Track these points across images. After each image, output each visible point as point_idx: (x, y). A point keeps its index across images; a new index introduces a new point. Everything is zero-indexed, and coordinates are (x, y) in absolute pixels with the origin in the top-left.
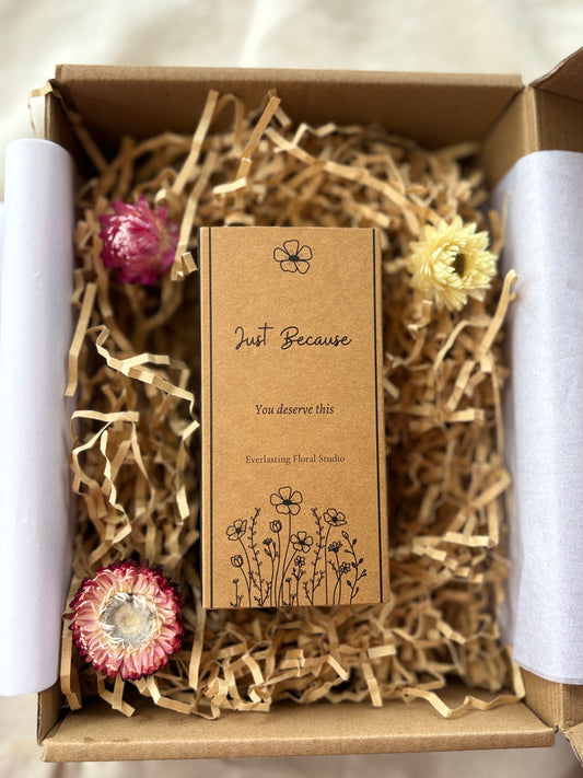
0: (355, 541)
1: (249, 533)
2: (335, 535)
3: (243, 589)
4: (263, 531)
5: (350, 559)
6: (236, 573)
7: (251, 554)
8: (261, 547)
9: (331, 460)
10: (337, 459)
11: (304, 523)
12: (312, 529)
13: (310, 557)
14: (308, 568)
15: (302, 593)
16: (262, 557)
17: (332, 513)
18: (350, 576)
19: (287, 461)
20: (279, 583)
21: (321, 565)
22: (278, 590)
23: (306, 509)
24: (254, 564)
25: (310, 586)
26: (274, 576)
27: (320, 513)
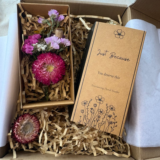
0: (116, 116)
1: (87, 105)
2: (111, 113)
3: (82, 119)
4: (91, 106)
5: (113, 121)
6: (81, 114)
7: (86, 110)
8: (90, 110)
9: (115, 92)
10: (117, 92)
11: (103, 107)
12: (105, 109)
13: (102, 117)
14: (101, 119)
15: (97, 125)
16: (89, 112)
17: (112, 106)
18: (112, 125)
19: (103, 89)
20: (92, 121)
21: (105, 120)
22: (91, 122)
23: (105, 103)
24: (86, 113)
25: (100, 124)
26: (91, 119)
27: (108, 105)
